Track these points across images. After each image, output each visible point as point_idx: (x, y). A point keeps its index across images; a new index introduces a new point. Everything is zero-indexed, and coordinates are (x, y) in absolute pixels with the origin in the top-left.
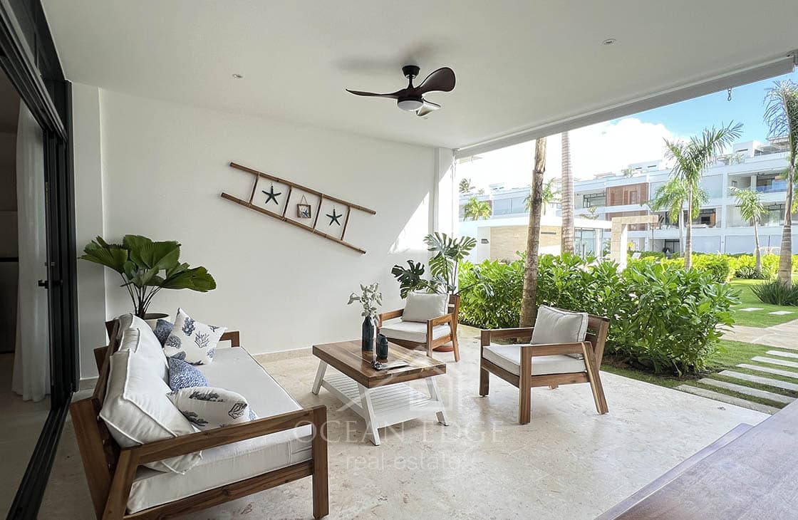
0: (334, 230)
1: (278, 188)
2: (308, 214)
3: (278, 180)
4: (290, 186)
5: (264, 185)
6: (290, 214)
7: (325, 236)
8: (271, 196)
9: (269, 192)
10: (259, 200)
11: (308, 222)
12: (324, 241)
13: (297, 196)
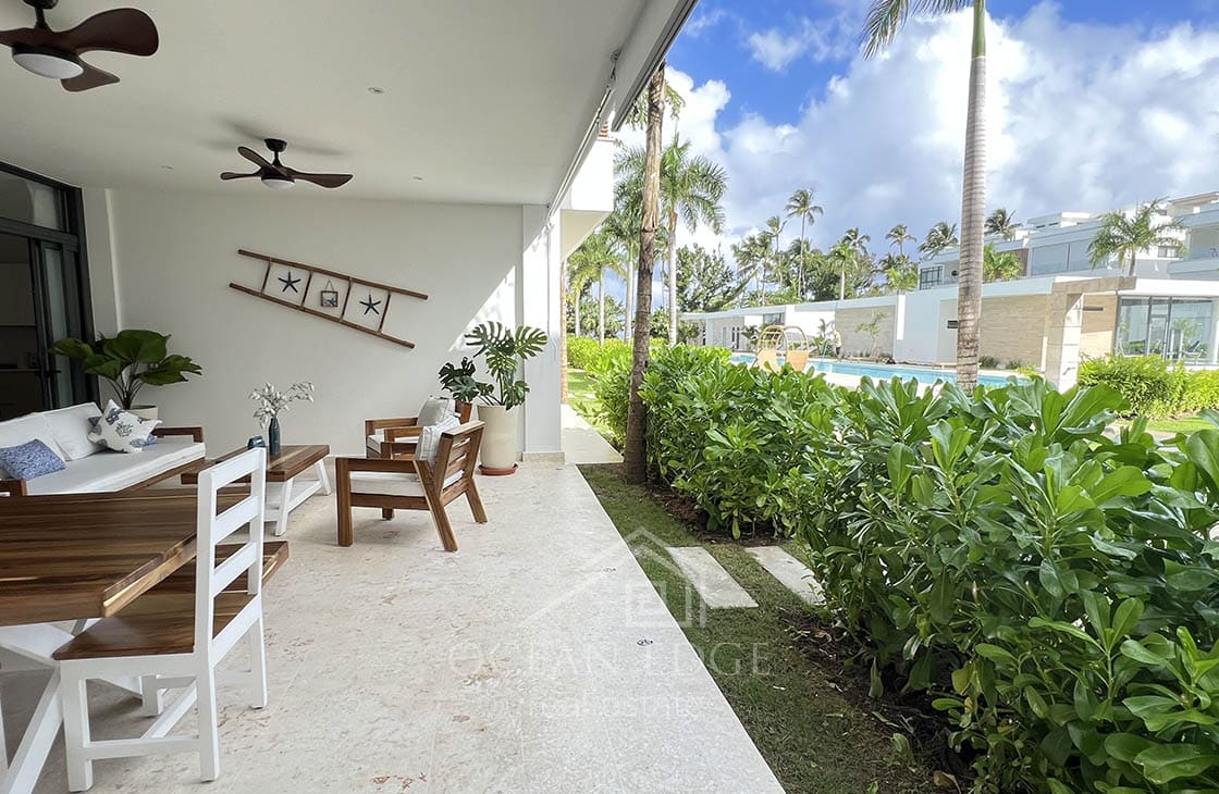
0: (371, 321)
1: (296, 274)
2: (334, 303)
3: (294, 265)
4: (312, 270)
5: (279, 272)
6: (312, 302)
7: (355, 327)
8: (289, 283)
9: (286, 279)
10: (275, 288)
11: (335, 312)
12: (358, 334)
13: (319, 282)
